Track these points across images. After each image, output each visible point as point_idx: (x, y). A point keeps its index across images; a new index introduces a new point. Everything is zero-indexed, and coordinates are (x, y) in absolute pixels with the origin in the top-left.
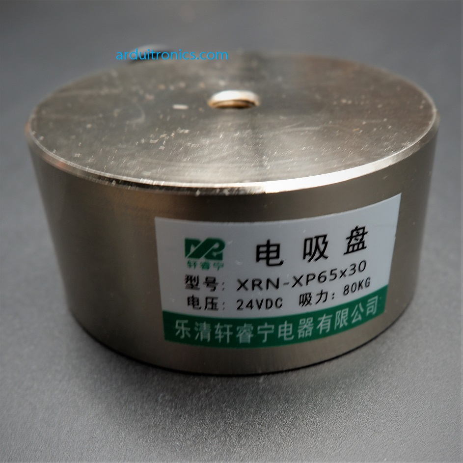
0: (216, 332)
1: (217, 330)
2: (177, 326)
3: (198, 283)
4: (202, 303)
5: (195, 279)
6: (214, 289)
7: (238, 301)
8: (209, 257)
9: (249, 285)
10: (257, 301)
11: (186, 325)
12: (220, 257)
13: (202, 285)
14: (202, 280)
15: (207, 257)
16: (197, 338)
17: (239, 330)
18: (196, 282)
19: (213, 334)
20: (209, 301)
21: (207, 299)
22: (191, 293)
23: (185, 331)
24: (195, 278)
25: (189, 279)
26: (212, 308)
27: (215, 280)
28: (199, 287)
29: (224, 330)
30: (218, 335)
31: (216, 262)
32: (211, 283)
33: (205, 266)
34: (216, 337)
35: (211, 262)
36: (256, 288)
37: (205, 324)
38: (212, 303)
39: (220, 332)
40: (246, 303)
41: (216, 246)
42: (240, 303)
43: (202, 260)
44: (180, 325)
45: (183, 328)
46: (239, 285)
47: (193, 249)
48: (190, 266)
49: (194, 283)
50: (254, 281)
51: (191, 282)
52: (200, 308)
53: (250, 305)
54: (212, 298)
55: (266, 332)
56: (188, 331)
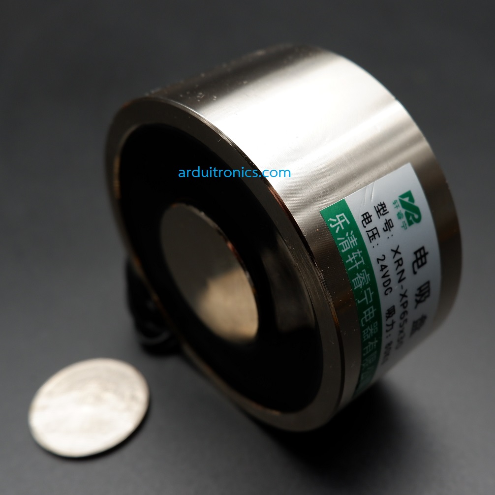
0: (353, 254)
1: (356, 253)
2: (338, 216)
3: (383, 215)
4: (370, 227)
5: (384, 211)
6: (385, 231)
7: (384, 255)
8: (407, 215)
9: (398, 257)
10: (388, 271)
11: (344, 224)
12: (410, 223)
13: (383, 219)
14: (387, 217)
15: (406, 213)
16: (338, 239)
17: (363, 273)
18: (384, 213)
19: (350, 252)
20: (375, 231)
21: (376, 228)
22: (373, 213)
23: (339, 225)
24: (386, 210)
25: (383, 205)
26: (370, 237)
27: (392, 227)
28: (381, 217)
29: (358, 259)
30: (352, 256)
31: (406, 222)
33: (399, 215)
34: (349, 256)
35: (404, 219)
36: (397, 264)
37: (355, 239)
38: (374, 235)
39: (354, 257)
40: (384, 263)
41: (416, 216)
42: (383, 258)
43: (403, 211)
44: (341, 218)
45: (340, 222)
46: (395, 249)
47: (406, 200)
48: (394, 203)
49: (382, 211)
50: (401, 259)
51: (381, 209)
52: (365, 227)
53: (383, 267)
54: (378, 233)
55: (366, 298)
56: (340, 228)
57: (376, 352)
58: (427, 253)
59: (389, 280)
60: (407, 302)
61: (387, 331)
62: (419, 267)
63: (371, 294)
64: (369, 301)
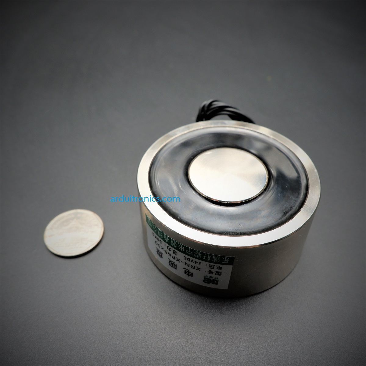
1: (210, 259)
2: (228, 261)
4: (215, 267)
5: (217, 274)
9: (196, 268)
10: (193, 262)
12: (205, 278)
13: (215, 272)
14: (214, 274)
17: (200, 256)
19: (212, 258)
21: (213, 269)
22: (220, 271)
26: (211, 265)
27: (209, 273)
28: (216, 272)
30: (209, 257)
31: (207, 277)
32: (210, 272)
33: (211, 277)
35: (209, 278)
36: (193, 266)
37: (215, 261)
39: (208, 257)
40: (198, 264)
41: (206, 281)
42: (200, 264)
43: (212, 279)
46: (200, 269)
47: (215, 282)
48: (217, 278)
50: (194, 269)
51: (219, 274)
52: (217, 266)
53: (196, 262)
54: (211, 268)
55: (189, 251)
56: (223, 259)
57: (162, 237)
58: (188, 276)
59: (189, 261)
60: (175, 259)
61: (168, 246)
62: (185, 271)
63: (189, 253)
64: (187, 251)
